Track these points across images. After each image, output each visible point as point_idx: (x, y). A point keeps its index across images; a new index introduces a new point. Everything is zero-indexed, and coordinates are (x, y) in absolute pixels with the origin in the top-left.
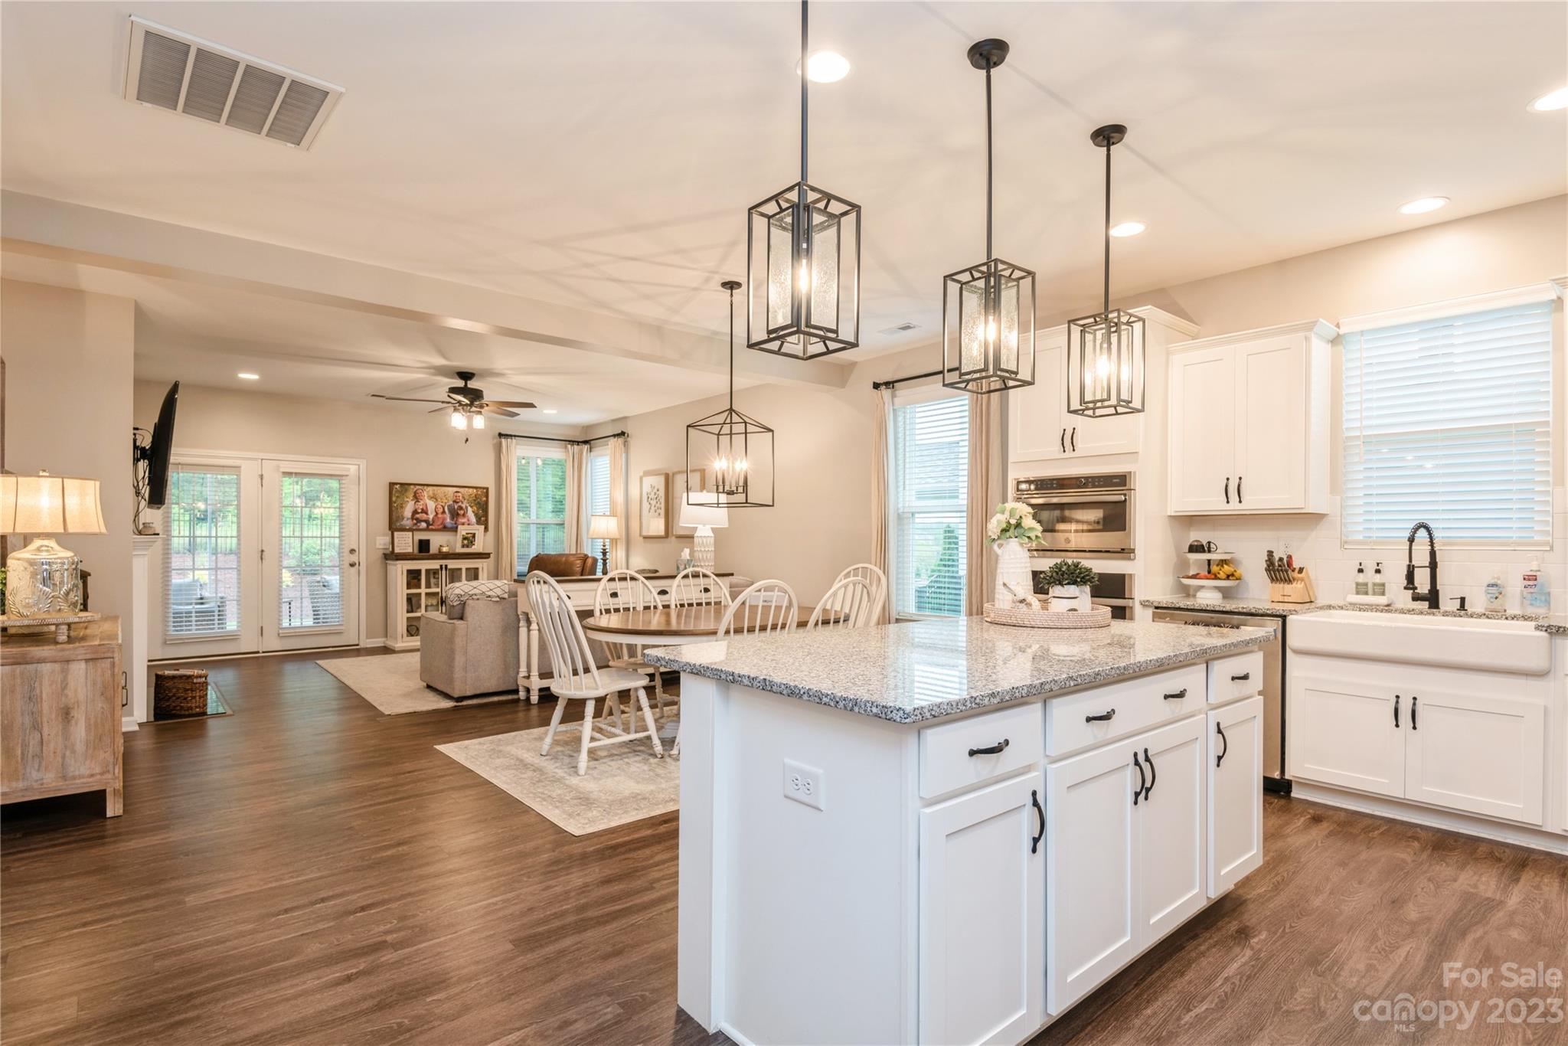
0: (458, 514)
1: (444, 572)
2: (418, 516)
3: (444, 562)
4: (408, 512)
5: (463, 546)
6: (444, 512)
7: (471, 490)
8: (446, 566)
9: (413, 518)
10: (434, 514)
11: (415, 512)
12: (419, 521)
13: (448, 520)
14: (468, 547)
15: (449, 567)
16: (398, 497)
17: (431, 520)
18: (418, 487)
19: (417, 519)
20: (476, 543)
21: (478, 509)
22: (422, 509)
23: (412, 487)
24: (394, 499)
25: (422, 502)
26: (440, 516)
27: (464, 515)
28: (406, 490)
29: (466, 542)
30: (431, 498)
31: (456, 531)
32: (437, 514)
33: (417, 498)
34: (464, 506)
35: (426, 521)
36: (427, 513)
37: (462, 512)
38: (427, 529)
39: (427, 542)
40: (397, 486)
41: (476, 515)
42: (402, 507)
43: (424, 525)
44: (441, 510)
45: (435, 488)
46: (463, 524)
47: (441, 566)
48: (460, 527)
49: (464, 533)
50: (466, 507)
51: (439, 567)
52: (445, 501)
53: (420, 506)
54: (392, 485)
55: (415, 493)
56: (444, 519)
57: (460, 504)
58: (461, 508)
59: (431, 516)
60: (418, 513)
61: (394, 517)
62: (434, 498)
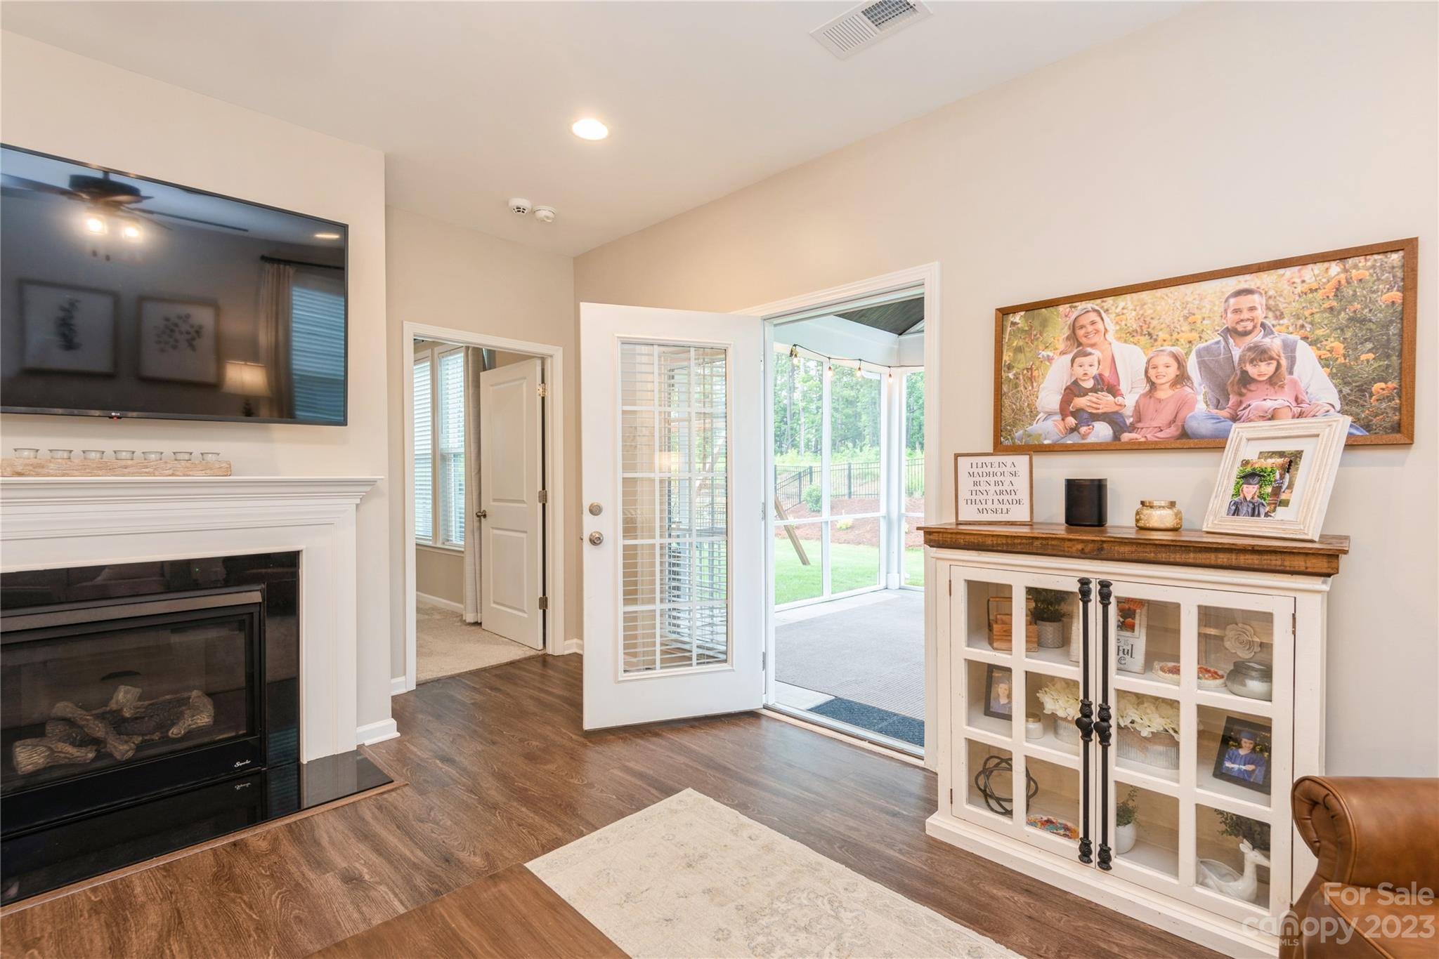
0: (1246, 380)
1: (1095, 607)
2: (1080, 402)
3: (1096, 570)
4: (1049, 394)
5: (1236, 510)
6: (1182, 378)
7: (1310, 273)
8: (1105, 585)
9: (1065, 409)
10: (1143, 387)
11: (1073, 390)
12: (1089, 417)
13: (1201, 407)
14: (1254, 512)
15: (1119, 590)
16: (1019, 350)
17: (1128, 411)
18: (1081, 306)
19: (1076, 413)
20: (1295, 497)
21: (1352, 347)
22: (1099, 379)
23: (1063, 309)
24: (1007, 357)
25: (1097, 354)
26: (1164, 393)
27: (1274, 381)
28: (1044, 323)
29: (1250, 491)
30: (1129, 335)
31: (1221, 448)
32: (1153, 386)
33: (1077, 341)
34: (1274, 343)
35: (1113, 419)
36: (1113, 390)
37: (1267, 369)
38: (1115, 446)
39: (1099, 487)
40: (1017, 318)
41: (1342, 376)
42: (1031, 379)
43: (1102, 432)
44: (1173, 371)
45: (1145, 295)
46: (1273, 416)
47: (1084, 583)
48: (1237, 431)
49: (1251, 453)
50: (1290, 349)
51: (1074, 587)
52: (1184, 338)
53: (1090, 368)
54: (1004, 312)
55: (1074, 328)
56: (1184, 405)
57: (1257, 338)
58: (1261, 354)
59: (1129, 399)
60: (1085, 392)
61: (1007, 413)
62: (1144, 332)
